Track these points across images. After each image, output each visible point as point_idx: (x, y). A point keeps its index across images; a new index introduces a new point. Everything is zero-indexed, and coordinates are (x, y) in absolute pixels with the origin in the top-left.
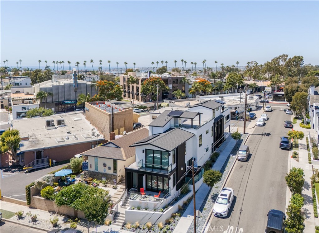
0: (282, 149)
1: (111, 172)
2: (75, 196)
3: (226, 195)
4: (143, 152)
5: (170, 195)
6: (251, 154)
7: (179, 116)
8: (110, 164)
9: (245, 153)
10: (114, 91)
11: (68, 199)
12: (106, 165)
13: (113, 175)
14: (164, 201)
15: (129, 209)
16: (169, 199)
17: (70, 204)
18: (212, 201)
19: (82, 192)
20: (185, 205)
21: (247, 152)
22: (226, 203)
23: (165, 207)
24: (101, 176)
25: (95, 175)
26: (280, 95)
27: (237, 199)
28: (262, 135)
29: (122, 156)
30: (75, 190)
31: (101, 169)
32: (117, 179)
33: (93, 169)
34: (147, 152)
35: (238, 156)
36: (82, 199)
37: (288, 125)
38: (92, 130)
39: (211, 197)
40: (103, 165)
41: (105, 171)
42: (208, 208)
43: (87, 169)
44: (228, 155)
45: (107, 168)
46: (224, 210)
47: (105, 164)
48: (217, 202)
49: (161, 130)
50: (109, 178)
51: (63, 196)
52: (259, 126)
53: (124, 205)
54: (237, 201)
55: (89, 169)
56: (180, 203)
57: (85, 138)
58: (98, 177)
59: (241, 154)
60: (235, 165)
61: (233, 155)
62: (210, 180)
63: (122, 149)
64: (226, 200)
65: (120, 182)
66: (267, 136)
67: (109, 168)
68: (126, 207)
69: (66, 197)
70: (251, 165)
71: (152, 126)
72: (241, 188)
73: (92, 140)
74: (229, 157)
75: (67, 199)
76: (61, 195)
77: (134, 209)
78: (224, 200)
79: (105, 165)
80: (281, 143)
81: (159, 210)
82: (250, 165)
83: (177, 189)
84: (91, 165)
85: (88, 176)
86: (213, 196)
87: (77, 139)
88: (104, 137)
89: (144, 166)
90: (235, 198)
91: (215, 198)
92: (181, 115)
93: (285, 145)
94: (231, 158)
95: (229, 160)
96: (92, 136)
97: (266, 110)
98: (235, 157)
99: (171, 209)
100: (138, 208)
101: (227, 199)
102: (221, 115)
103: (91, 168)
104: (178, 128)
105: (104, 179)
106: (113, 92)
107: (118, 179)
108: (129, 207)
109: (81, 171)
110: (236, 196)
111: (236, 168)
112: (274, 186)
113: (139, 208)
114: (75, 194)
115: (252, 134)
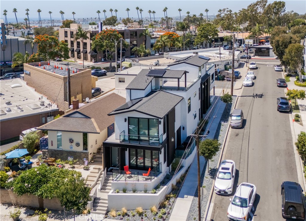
0: (281, 112)
1: (80, 149)
2: (40, 181)
3: (228, 169)
4: (125, 121)
5: (161, 173)
6: (246, 120)
7: (162, 75)
8: (79, 138)
9: (240, 118)
10: (59, 49)
11: (32, 185)
12: (73, 140)
13: (83, 152)
14: (155, 180)
15: (112, 193)
16: (161, 177)
17: (35, 192)
18: (210, 177)
19: (49, 175)
20: (179, 183)
21: (241, 117)
22: (229, 178)
23: (157, 188)
24: (66, 154)
25: (58, 154)
26: (264, 49)
27: (240, 173)
28: (253, 96)
29: (94, 128)
30: (39, 173)
31: (66, 146)
32: (88, 158)
33: (55, 147)
34: (129, 120)
35: (232, 123)
36: (50, 184)
37: (282, 84)
38: (40, 98)
39: (209, 173)
40: (68, 141)
41: (71, 148)
42: (208, 185)
43: (47, 148)
44: (218, 122)
45: (74, 144)
46: (229, 186)
47: (71, 139)
48: (218, 178)
49: (142, 94)
50: (78, 157)
51: (24, 182)
52: (248, 86)
53: (103, 188)
54: (240, 175)
55: (50, 147)
56: (173, 181)
57: (32, 110)
58: (62, 156)
59: (234, 120)
60: (229, 133)
61: (224, 122)
62: (208, 151)
63: (93, 120)
64: (229, 175)
65: (92, 161)
66: (260, 98)
67: (78, 145)
68: (107, 191)
69: (29, 183)
70: (249, 132)
71: (131, 89)
72: (242, 160)
73: (43, 111)
74: (220, 125)
75: (30, 185)
76: (22, 181)
77: (118, 192)
78: (226, 174)
79: (71, 141)
80: (280, 105)
81: (150, 192)
82: (247, 132)
83: (168, 165)
84: (52, 142)
85: (48, 156)
86: (210, 171)
87: (23, 111)
88: (58, 107)
89: (127, 138)
90: (237, 172)
91: (214, 173)
92: (164, 75)
93: (284, 106)
94: (223, 125)
95: (221, 128)
96: (41, 106)
97: (250, 67)
98: (228, 124)
99: (164, 189)
100: (123, 190)
101: (230, 173)
102: (206, 74)
103: (52, 145)
104: (162, 91)
105: (70, 159)
106: (57, 49)
107: (90, 157)
108: (112, 191)
109: (35, 150)
110: (238, 169)
111: (230, 136)
112: (280, 155)
113: (125, 191)
114: (40, 178)
115: (241, 96)
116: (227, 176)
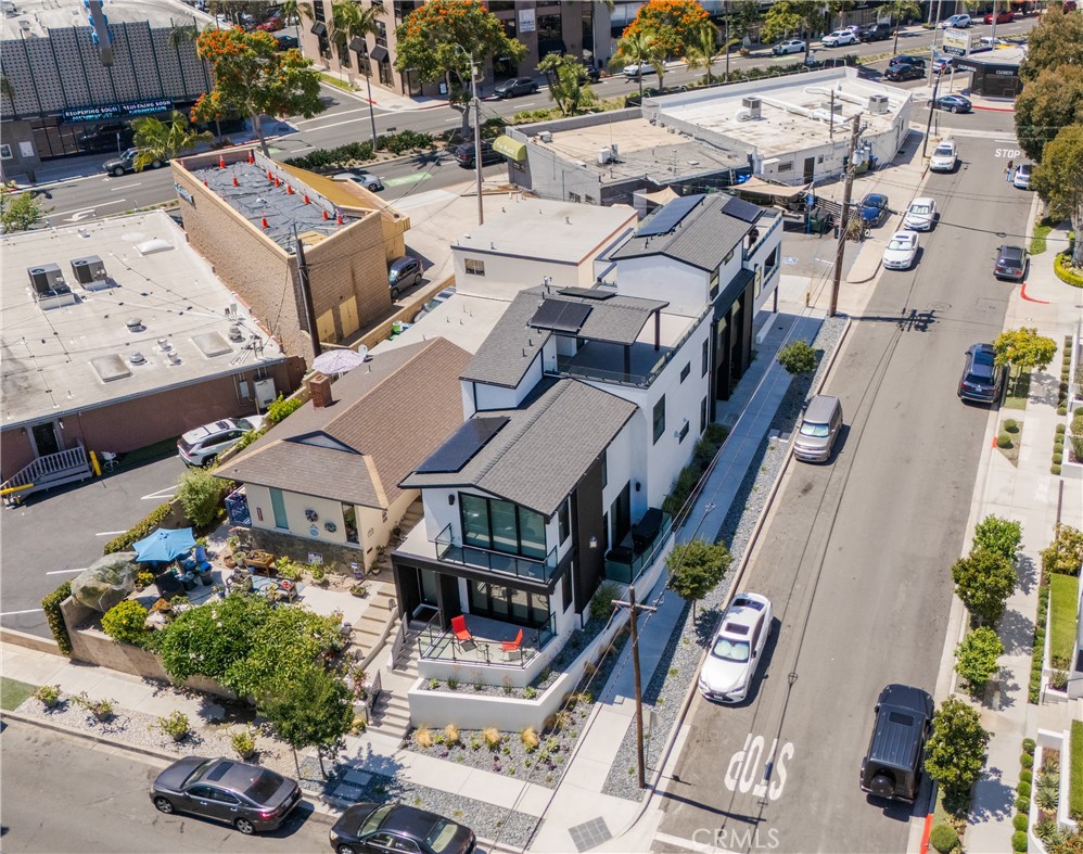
0: (966, 402)
1: (339, 537)
2: (228, 649)
3: (743, 630)
4: (452, 502)
5: (555, 635)
6: (849, 428)
7: (575, 330)
8: (337, 515)
9: (825, 432)
11: (206, 658)
12: (316, 515)
13: (346, 548)
14: (537, 659)
15: (420, 688)
16: (554, 647)
17: (217, 674)
18: (697, 638)
19: (249, 632)
20: (608, 660)
21: (831, 428)
22: (742, 658)
23: (538, 680)
24: (302, 547)
25: (280, 544)
27: (783, 630)
28: (900, 321)
29: (371, 490)
30: (224, 628)
31: (299, 527)
32: (363, 563)
33: (269, 523)
35: (799, 446)
36: (254, 662)
37: (1009, 270)
38: (227, 310)
39: (695, 625)
40: (304, 517)
41: (314, 532)
42: (685, 667)
43: (247, 522)
44: (761, 436)
45: (320, 525)
46: (736, 683)
47: (311, 512)
48: (713, 654)
50: (334, 559)
51: (187, 646)
52: (896, 268)
53: (400, 663)
54: (780, 639)
55: (254, 520)
56: (590, 654)
57: (206, 358)
58: (291, 550)
59: (808, 436)
60: (787, 478)
61: (779, 436)
63: (368, 460)
64: (745, 647)
65: (376, 571)
66: (920, 332)
67: (331, 527)
68: (409, 671)
69: (198, 649)
70: (844, 480)
71: (475, 382)
72: (797, 586)
73: (238, 365)
74: (764, 444)
75: (202, 657)
76: (179, 644)
77: (436, 687)
78: (737, 646)
79: (312, 516)
80: (966, 383)
81: (521, 691)
82: (841, 479)
83: (579, 610)
84: (259, 510)
85: (254, 544)
86: (701, 618)
87: (178, 362)
88: (282, 351)
89: (459, 543)
90: (776, 625)
92: (581, 326)
93: (979, 388)
94: (772, 449)
95: (766, 456)
96: (231, 343)
98: (788, 445)
99: (561, 682)
100: (450, 684)
101: (747, 643)
102: (743, 269)
103: (261, 518)
104: (574, 379)
105: (316, 560)
107: (368, 560)
108: (421, 680)
110: (780, 619)
111: (786, 493)
112: (915, 576)
113: (453, 686)
114: (228, 642)
115: (862, 319)
116: (740, 652)
